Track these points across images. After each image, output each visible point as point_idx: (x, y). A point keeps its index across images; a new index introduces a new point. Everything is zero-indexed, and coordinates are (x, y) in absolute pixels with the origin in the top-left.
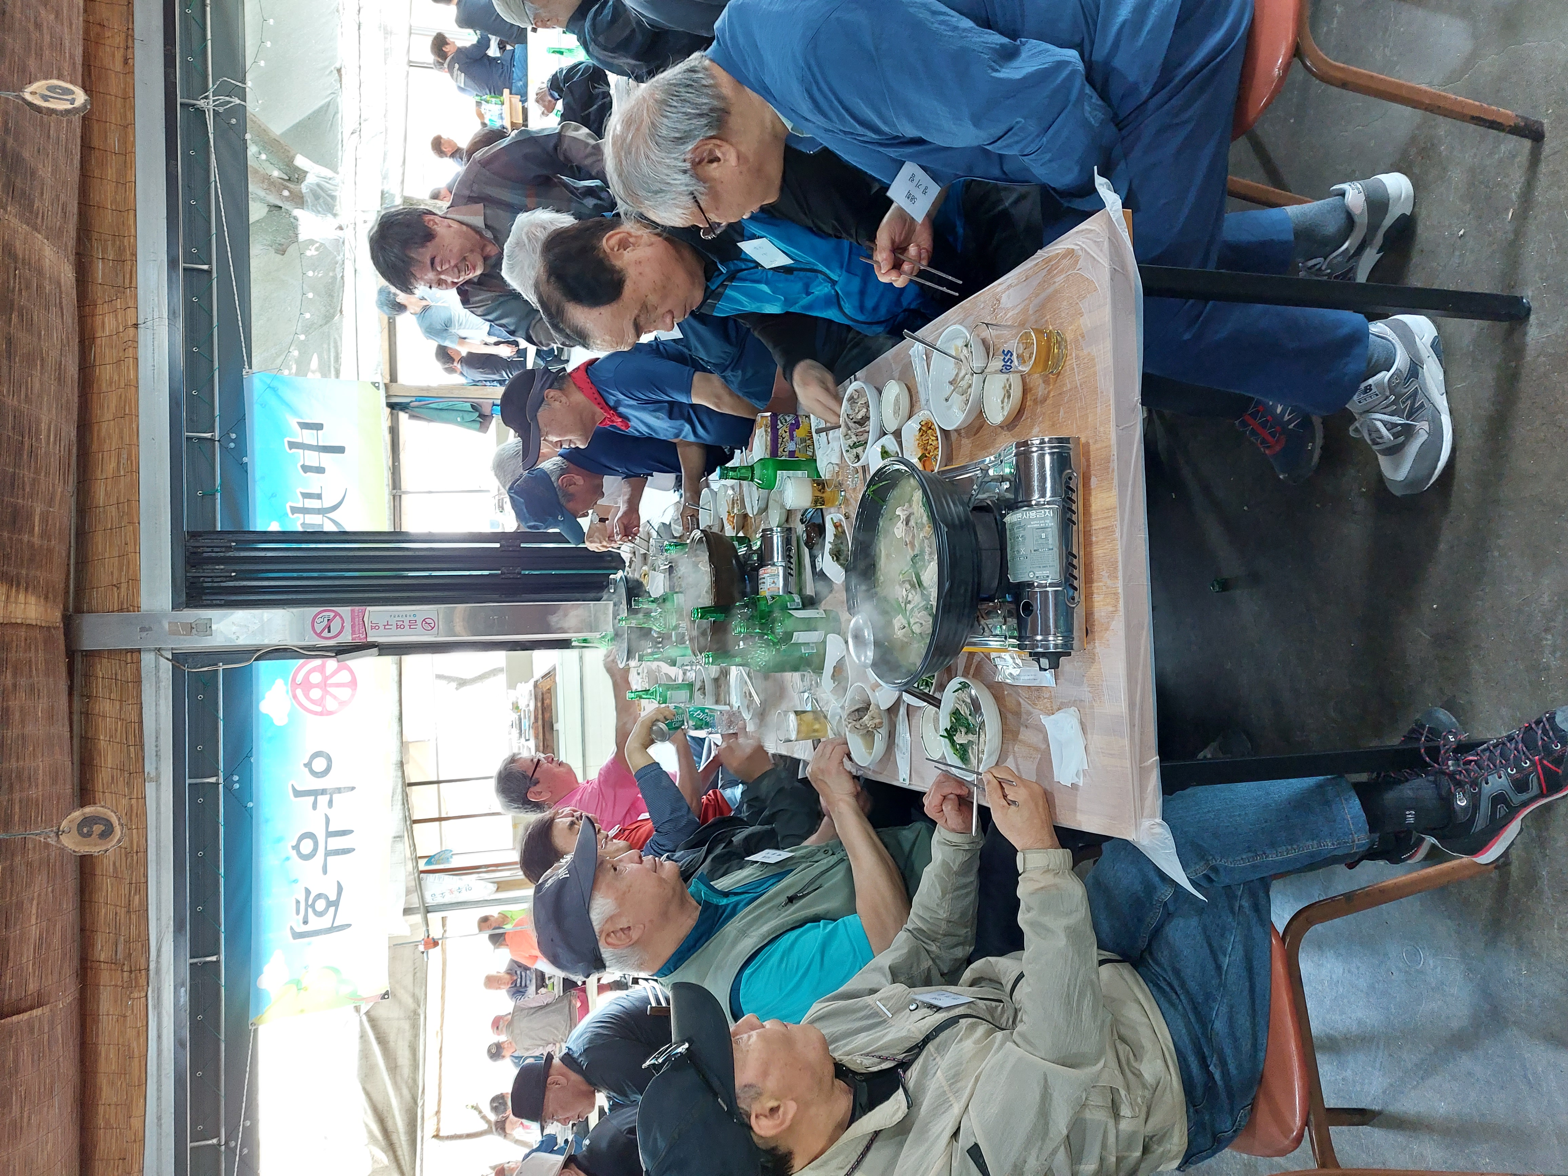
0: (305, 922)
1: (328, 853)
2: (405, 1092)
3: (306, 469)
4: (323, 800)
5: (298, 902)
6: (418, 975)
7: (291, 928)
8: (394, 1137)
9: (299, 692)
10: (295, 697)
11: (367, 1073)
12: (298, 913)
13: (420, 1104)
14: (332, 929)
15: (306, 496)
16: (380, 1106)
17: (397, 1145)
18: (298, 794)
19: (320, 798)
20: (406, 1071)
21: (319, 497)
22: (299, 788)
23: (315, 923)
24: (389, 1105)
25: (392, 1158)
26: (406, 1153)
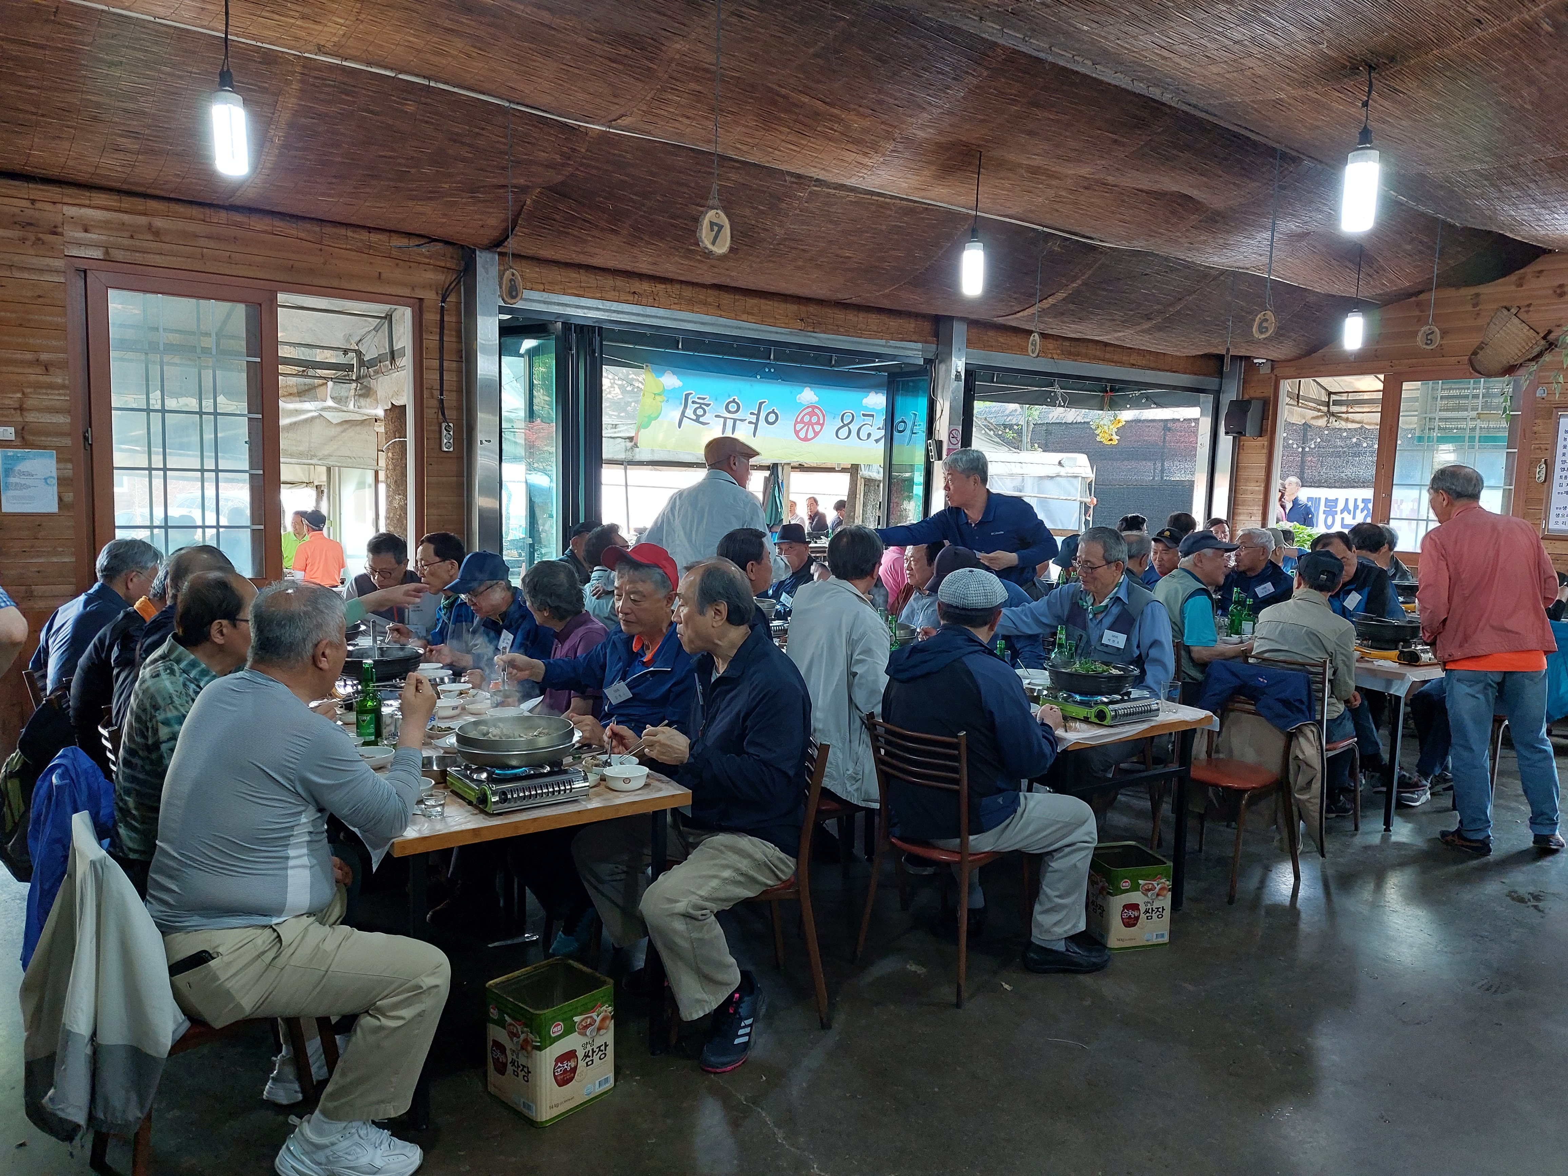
5: (702, 399)
7: (691, 393)
10: (808, 407)
12: (698, 398)
14: (683, 417)
22: (763, 405)
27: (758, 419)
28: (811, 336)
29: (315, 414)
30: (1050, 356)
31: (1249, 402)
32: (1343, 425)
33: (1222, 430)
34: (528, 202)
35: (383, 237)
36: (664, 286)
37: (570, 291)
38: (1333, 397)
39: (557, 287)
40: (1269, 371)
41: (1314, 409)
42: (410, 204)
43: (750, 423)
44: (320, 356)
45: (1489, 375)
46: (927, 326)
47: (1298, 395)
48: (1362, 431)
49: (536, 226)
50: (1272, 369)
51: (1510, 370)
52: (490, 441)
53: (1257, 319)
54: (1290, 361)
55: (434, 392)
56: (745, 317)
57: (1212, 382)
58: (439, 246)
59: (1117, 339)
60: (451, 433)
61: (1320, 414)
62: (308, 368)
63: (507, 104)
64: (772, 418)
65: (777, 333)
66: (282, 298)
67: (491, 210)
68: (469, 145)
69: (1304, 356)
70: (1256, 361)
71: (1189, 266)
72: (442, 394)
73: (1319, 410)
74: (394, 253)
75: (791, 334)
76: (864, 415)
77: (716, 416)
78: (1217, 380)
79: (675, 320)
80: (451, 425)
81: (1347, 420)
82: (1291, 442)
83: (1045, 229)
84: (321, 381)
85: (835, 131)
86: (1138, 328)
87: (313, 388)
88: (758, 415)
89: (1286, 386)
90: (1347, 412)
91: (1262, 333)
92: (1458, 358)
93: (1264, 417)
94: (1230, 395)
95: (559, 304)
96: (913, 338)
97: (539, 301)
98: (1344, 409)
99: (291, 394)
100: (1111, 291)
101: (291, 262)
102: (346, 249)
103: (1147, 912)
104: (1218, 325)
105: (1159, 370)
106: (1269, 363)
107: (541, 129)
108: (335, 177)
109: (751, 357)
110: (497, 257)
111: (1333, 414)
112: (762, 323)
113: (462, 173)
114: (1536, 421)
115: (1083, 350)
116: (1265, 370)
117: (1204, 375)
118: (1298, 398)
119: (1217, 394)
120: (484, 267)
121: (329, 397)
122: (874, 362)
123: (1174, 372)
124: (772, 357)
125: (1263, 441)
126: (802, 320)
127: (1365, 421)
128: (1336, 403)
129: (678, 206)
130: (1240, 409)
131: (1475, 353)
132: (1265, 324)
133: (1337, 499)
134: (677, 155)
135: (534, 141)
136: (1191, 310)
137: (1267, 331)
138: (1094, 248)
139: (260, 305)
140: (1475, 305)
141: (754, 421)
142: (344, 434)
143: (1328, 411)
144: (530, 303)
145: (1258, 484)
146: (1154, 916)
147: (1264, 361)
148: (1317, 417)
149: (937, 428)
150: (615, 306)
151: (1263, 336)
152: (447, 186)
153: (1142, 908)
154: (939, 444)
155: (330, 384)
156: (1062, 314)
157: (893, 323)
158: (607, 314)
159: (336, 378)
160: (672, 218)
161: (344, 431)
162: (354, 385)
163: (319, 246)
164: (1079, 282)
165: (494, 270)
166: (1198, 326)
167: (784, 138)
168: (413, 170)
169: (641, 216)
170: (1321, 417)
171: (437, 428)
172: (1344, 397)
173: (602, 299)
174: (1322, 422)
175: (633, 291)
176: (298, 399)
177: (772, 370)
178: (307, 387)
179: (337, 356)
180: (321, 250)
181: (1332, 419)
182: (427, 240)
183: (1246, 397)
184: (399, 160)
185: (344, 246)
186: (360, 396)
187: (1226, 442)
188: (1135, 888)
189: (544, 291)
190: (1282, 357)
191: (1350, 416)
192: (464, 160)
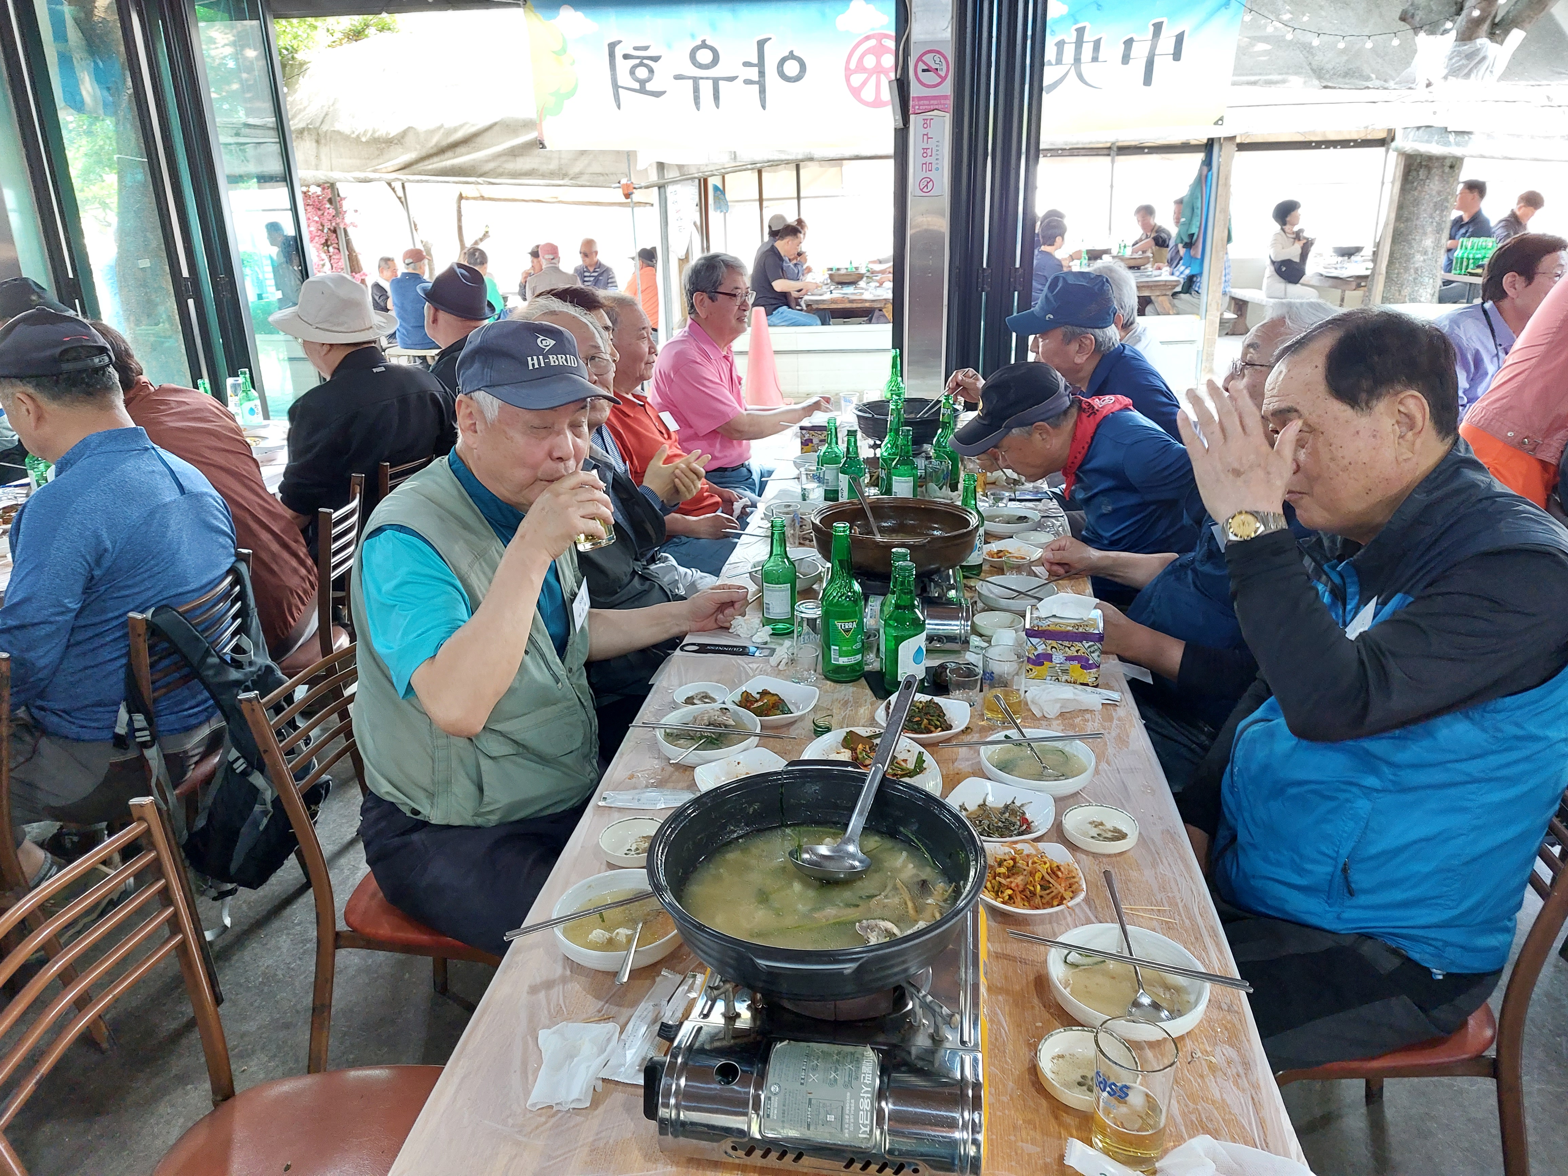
0: (626, 57)
1: (696, 80)
2: (491, 165)
3: (1129, 43)
4: (753, 73)
6: (602, 178)
7: (620, 42)
8: (449, 154)
10: (868, 38)
11: (510, 127)
12: (636, 48)
13: (480, 180)
14: (616, 86)
15: (1097, 44)
16: (479, 139)
17: (442, 157)
18: (761, 44)
19: (756, 69)
20: (511, 166)
21: (1095, 59)
22: (767, 46)
23: (623, 67)
24: (479, 150)
25: (431, 151)
26: (434, 166)
27: (762, 74)
43: (748, 82)
64: (791, 68)
77: (676, 77)
88: (760, 66)
141: (756, 78)
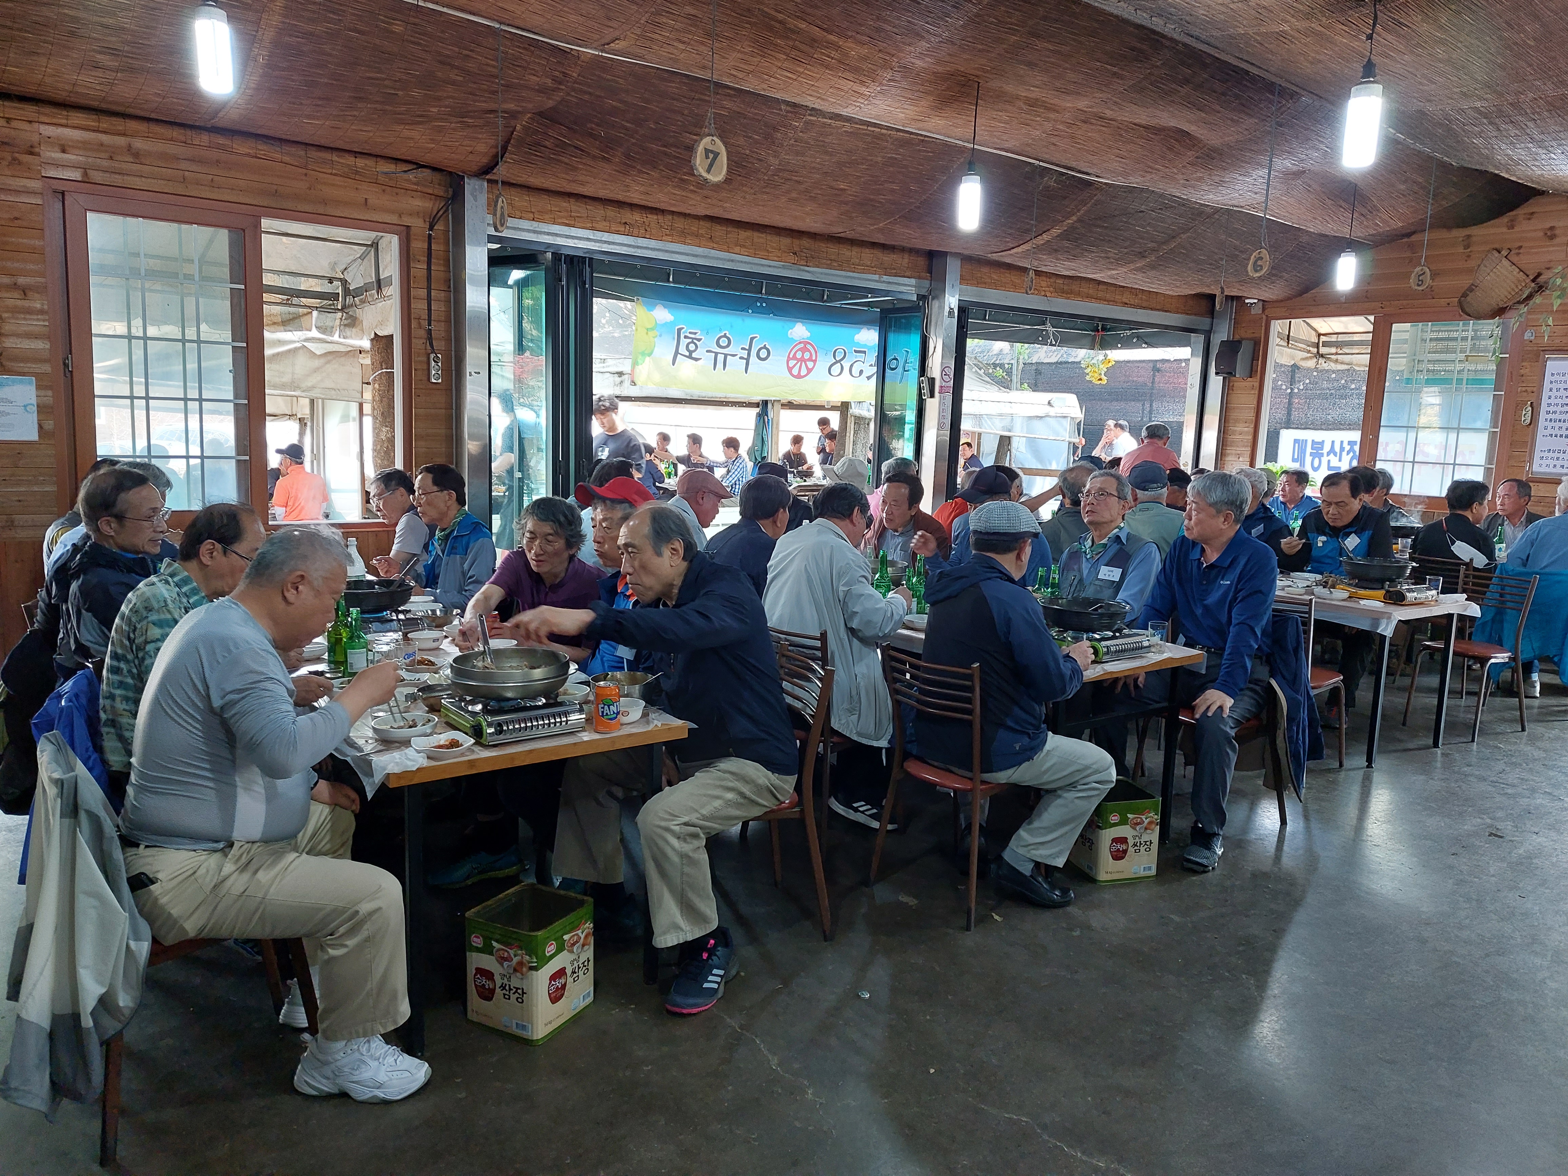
1: (716, 354)
4: (745, 354)
5: (695, 333)
7: (683, 328)
9: (802, 345)
10: (800, 343)
12: (692, 333)
14: (677, 353)
18: (752, 339)
22: (755, 340)
23: (683, 342)
27: (749, 355)
28: (804, 270)
29: (298, 345)
30: (1043, 293)
31: (1239, 342)
32: (1333, 366)
33: (1212, 369)
34: (518, 127)
35: (370, 162)
36: (655, 217)
37: (560, 221)
38: (1323, 339)
39: (547, 216)
40: (1260, 312)
41: (1303, 350)
42: (399, 128)
43: (741, 358)
44: (305, 284)
45: (1478, 317)
46: (922, 262)
47: (1289, 336)
48: (1350, 372)
49: (526, 153)
50: (1264, 309)
51: (1499, 312)
52: (479, 373)
53: (1252, 257)
54: (1282, 301)
55: (422, 322)
56: (737, 249)
57: (1204, 322)
58: (427, 172)
59: (1111, 277)
60: (440, 364)
61: (1310, 355)
62: (292, 296)
63: (497, 26)
64: (763, 353)
65: (770, 266)
66: (266, 223)
67: (480, 136)
68: (458, 68)
69: (1296, 296)
70: (1247, 301)
71: (1184, 203)
72: (430, 325)
73: (1309, 352)
74: (381, 179)
75: (784, 267)
76: (856, 351)
77: (707, 351)
78: (1208, 320)
79: (667, 251)
80: (440, 356)
81: (1336, 361)
82: (1280, 383)
83: (1041, 164)
84: (305, 310)
85: (832, 58)
86: (1132, 266)
87: (297, 317)
88: (749, 350)
89: (1278, 326)
90: (1337, 354)
91: (1256, 271)
92: (1448, 300)
93: (1254, 358)
94: (1221, 335)
95: (549, 234)
96: (906, 274)
97: (528, 231)
98: (1333, 350)
99: (275, 323)
100: (1106, 228)
101: (275, 187)
102: (331, 174)
103: (1135, 845)
104: (1211, 264)
105: (1152, 309)
106: (1261, 303)
107: (533, 52)
108: (320, 99)
109: (743, 291)
110: (486, 184)
111: (1322, 356)
112: (755, 255)
113: (452, 97)
114: (1524, 364)
115: (1075, 287)
116: (1257, 310)
117: (1195, 315)
118: (1288, 339)
119: (1208, 335)
120: (472, 194)
121: (314, 328)
122: (867, 297)
123: (1166, 311)
124: (764, 291)
125: (1254, 382)
126: (795, 254)
127: (1355, 362)
128: (1325, 344)
129: (672, 134)
130: (1230, 349)
131: (1465, 295)
132: (1259, 263)
133: (1323, 441)
134: (670, 82)
135: (525, 65)
136: (1184, 248)
137: (1261, 269)
138: (1089, 184)
139: (244, 231)
140: (1467, 247)
141: (746, 357)
142: (328, 366)
143: (1318, 352)
144: (519, 233)
145: (1247, 425)
146: (1142, 849)
147: (1256, 301)
148: (1306, 359)
149: (930, 365)
150: (606, 236)
151: (1258, 275)
152: (435, 110)
153: (1131, 842)
154: (932, 381)
155: (315, 313)
156: (1056, 251)
157: (888, 258)
158: (598, 244)
159: (321, 307)
160: (665, 146)
161: (328, 362)
162: (339, 314)
163: (304, 171)
164: (1074, 218)
165: (483, 198)
166: (1191, 265)
167: (779, 65)
168: (400, 93)
169: (633, 144)
170: (1311, 358)
171: (425, 359)
172: (1334, 338)
173: (593, 229)
174: (1311, 363)
175: (624, 221)
176: (282, 328)
177: (764, 305)
178: (291, 317)
179: (322, 285)
180: (306, 175)
181: (1321, 361)
182: (415, 166)
183: (1237, 338)
184: (386, 82)
185: (330, 171)
186: (345, 325)
187: (1216, 383)
188: (1124, 822)
189: (533, 220)
190: (1274, 297)
191: (1339, 357)
192: (454, 83)
